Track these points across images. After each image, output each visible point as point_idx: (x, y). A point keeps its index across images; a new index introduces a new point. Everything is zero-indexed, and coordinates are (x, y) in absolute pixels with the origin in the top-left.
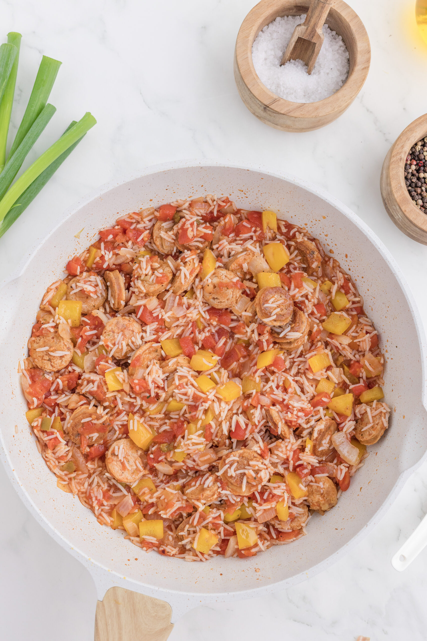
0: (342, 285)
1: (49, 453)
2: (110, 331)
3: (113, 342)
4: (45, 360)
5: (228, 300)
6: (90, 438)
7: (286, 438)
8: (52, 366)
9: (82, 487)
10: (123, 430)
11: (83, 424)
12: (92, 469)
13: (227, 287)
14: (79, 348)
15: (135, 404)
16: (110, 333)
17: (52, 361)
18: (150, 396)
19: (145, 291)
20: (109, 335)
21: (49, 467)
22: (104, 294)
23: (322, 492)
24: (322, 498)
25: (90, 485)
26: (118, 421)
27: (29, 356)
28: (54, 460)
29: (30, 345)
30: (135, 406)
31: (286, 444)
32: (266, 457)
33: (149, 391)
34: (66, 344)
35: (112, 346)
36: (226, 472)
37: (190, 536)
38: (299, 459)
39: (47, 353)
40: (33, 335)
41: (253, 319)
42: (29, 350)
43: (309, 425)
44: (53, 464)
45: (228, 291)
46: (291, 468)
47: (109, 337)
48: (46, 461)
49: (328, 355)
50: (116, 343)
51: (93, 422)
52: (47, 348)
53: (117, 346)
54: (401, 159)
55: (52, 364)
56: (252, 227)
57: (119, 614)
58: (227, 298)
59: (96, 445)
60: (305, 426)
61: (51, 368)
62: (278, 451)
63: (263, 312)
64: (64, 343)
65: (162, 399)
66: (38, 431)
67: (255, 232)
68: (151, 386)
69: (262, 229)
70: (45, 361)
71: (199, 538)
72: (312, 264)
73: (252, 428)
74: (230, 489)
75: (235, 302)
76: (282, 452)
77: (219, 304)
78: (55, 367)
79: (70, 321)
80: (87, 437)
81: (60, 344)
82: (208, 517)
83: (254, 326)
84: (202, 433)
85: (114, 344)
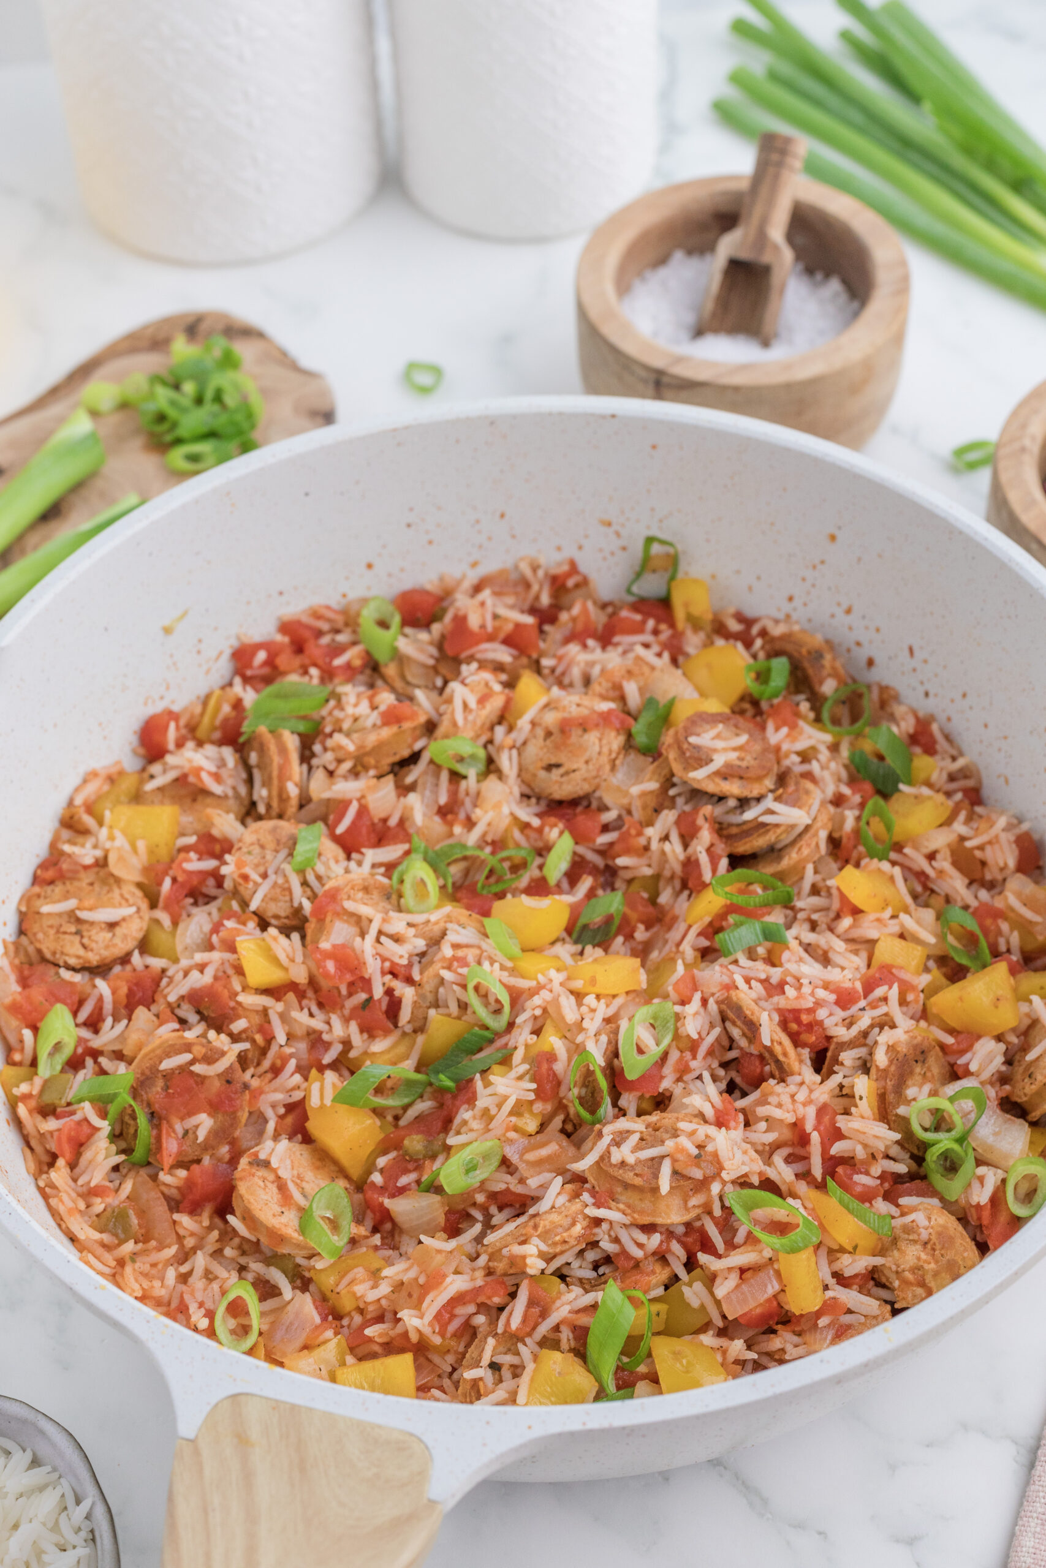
0: (911, 730)
1: (59, 1175)
2: (252, 844)
3: (262, 869)
4: (65, 933)
5: (587, 762)
6: (186, 1132)
7: (792, 1074)
8: (84, 947)
9: (157, 1284)
10: (289, 1120)
11: (168, 1076)
12: (192, 1234)
13: (584, 726)
14: (166, 908)
15: (325, 1037)
16: (252, 848)
17: (85, 934)
18: (370, 999)
19: (351, 747)
20: (249, 853)
21: (54, 1213)
22: (243, 790)
23: (924, 1235)
24: (927, 1254)
25: (184, 1278)
26: (275, 1090)
27: (21, 932)
28: (74, 1195)
29: (24, 903)
30: (327, 1045)
31: (792, 1088)
32: (732, 1124)
33: (366, 983)
34: (127, 896)
35: (259, 880)
36: (606, 1156)
37: (504, 1385)
38: (838, 1135)
39: (72, 917)
40: (36, 880)
41: (662, 801)
42: (23, 917)
43: (854, 1031)
44: (70, 1204)
45: (586, 736)
46: (817, 1171)
47: (251, 857)
48: (45, 1197)
49: (892, 879)
50: (270, 872)
51: (197, 1068)
52: (72, 904)
53: (272, 877)
54: (1023, 450)
55: (85, 941)
56: (644, 622)
57: (248, 1477)
58: (585, 757)
59: (206, 1160)
60: (842, 1034)
61: (81, 952)
62: (769, 1104)
63: (688, 754)
64: (122, 896)
65: (405, 1015)
66: (30, 1112)
67: (656, 632)
68: (373, 968)
69: (672, 625)
70: (67, 937)
71: (532, 1380)
72: (821, 683)
73: (681, 1058)
74: (622, 1206)
75: (608, 768)
76: (780, 1106)
77: (565, 779)
78: (92, 950)
79: (141, 845)
80: (179, 1128)
81: (110, 895)
82: (558, 1303)
83: (668, 817)
84: (527, 1072)
85: (265, 876)
